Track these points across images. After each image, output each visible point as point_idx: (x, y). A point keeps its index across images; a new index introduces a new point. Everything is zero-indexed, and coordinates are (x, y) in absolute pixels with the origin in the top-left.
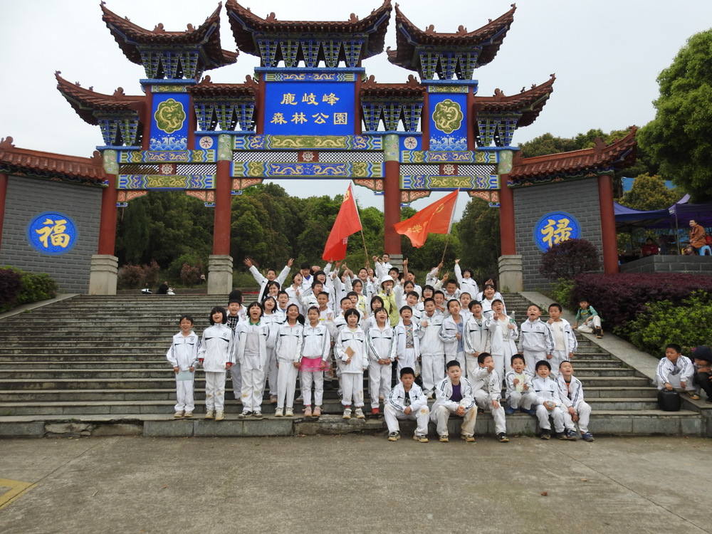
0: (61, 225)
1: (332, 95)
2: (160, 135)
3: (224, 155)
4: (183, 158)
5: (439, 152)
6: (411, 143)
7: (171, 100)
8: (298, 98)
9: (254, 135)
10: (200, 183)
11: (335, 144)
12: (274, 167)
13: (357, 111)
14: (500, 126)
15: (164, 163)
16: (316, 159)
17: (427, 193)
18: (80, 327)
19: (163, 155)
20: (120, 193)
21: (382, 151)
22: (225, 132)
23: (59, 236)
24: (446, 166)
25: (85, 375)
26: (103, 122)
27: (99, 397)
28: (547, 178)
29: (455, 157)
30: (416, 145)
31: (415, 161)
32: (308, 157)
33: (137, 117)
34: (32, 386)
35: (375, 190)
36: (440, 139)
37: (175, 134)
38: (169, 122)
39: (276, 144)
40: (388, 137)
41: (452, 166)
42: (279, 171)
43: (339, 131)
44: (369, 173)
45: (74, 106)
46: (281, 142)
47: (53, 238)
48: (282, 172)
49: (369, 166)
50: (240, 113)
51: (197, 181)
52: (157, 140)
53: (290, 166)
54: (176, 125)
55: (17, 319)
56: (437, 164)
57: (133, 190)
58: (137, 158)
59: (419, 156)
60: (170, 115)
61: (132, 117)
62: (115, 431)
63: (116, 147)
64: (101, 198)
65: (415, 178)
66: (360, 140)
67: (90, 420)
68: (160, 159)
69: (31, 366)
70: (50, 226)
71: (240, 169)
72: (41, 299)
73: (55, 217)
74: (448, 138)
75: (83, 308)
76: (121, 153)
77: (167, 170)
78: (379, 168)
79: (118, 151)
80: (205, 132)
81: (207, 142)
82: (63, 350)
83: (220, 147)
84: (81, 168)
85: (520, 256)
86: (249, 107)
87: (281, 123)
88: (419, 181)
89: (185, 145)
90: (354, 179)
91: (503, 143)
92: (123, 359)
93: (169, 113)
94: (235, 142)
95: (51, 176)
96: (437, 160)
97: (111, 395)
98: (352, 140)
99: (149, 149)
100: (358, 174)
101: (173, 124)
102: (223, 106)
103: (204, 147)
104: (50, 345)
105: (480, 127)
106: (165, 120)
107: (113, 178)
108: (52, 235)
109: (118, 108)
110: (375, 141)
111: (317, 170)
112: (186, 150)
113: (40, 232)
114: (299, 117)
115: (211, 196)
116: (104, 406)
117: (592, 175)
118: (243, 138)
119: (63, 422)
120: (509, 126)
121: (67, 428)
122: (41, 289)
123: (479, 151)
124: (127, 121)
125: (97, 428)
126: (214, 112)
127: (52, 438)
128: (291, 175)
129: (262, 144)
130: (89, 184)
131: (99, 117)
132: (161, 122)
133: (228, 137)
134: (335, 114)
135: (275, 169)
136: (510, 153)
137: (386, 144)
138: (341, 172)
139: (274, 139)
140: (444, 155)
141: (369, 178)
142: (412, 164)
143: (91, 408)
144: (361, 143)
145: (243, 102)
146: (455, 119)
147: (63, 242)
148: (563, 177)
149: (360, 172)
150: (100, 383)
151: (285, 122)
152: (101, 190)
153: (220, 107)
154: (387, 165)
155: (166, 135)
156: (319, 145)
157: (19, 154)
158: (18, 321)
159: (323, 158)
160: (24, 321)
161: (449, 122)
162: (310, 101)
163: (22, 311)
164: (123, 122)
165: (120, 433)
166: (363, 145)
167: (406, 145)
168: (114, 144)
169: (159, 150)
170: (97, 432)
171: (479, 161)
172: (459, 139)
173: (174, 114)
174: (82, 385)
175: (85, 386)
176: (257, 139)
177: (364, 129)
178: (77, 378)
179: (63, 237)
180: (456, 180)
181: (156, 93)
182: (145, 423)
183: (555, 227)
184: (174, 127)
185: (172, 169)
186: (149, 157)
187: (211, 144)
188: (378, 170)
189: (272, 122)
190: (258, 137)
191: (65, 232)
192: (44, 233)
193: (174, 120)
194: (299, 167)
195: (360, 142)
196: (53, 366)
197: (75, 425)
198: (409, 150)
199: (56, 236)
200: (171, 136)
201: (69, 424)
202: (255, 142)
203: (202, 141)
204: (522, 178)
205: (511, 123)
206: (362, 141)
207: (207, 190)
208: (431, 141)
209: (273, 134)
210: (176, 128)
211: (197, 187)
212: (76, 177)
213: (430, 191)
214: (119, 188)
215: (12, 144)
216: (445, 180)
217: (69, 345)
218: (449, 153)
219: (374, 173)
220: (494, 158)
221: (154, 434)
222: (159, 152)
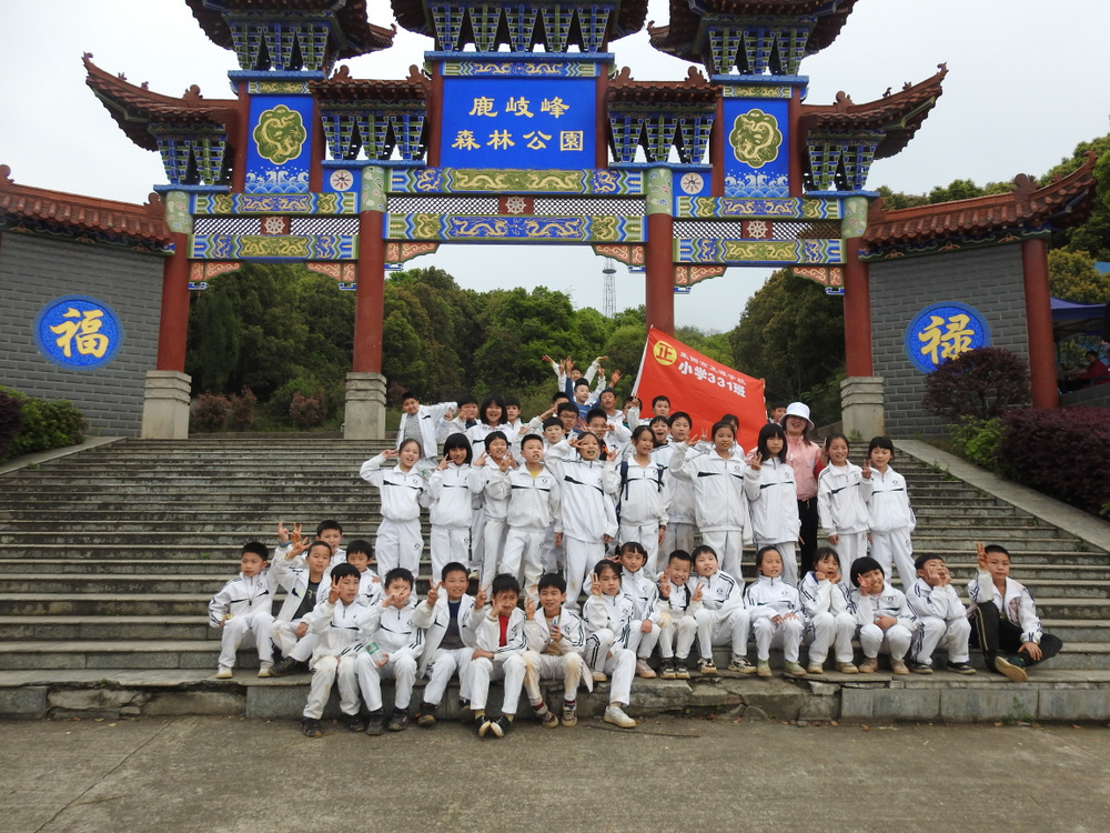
0: (93, 320)
1: (557, 101)
2: (263, 167)
3: (372, 202)
4: (301, 207)
5: (741, 199)
6: (693, 184)
7: (281, 108)
8: (499, 105)
9: (423, 168)
10: (331, 249)
11: (562, 185)
12: (457, 223)
13: (601, 128)
14: (847, 155)
15: (270, 216)
16: (529, 210)
17: (720, 269)
18: (125, 495)
19: (267, 201)
20: (195, 265)
21: (643, 197)
22: (374, 162)
23: (90, 338)
24: (752, 224)
25: (131, 588)
26: (165, 144)
27: (156, 632)
28: (930, 243)
29: (769, 208)
30: (700, 187)
31: (699, 214)
32: (516, 207)
33: (223, 136)
34: (29, 608)
35: (630, 264)
36: (743, 178)
37: (288, 166)
38: (279, 145)
39: (462, 184)
40: (654, 172)
41: (763, 224)
42: (467, 229)
43: (569, 162)
44: (620, 235)
45: (115, 114)
46: (470, 180)
47: (79, 341)
48: (471, 232)
49: (620, 222)
50: (401, 129)
51: (325, 246)
52: (257, 176)
53: (485, 222)
54: (290, 149)
55: (14, 479)
56: (736, 220)
57: (217, 261)
58: (223, 207)
59: (706, 206)
60: (278, 133)
61: (214, 135)
62: (188, 706)
63: (187, 187)
64: (161, 275)
65: (700, 243)
66: (605, 177)
67: (138, 683)
68: (263, 207)
69: (30, 568)
70: (74, 320)
71: (399, 226)
72: (56, 445)
73: (84, 305)
74: (756, 175)
75: (130, 460)
76: (197, 198)
77: (276, 226)
78: (638, 226)
79: (192, 194)
80: (340, 162)
81: (342, 179)
82: (92, 537)
83: (366, 188)
84: (128, 222)
85: (880, 380)
86: (414, 119)
87: (469, 148)
88: (707, 249)
89: (306, 184)
90: (594, 244)
91: (850, 183)
92: (203, 554)
93: (278, 129)
94: (391, 180)
95: (76, 235)
96: (737, 213)
97: (180, 630)
98: (591, 177)
99: (243, 191)
100: (602, 237)
101: (285, 148)
102: (371, 117)
103: (338, 188)
104: (68, 527)
105: (813, 157)
106: (271, 142)
107: (182, 240)
108: (77, 337)
109: (191, 118)
110: (630, 179)
111: (532, 228)
112: (307, 192)
113: (57, 330)
114: (501, 138)
115: (349, 273)
116: (167, 652)
117: (1011, 238)
118: (405, 173)
119: (84, 687)
120: (863, 155)
121: (94, 699)
122: (58, 428)
123: (810, 198)
124: (207, 142)
125: (153, 699)
126: (356, 128)
127: (62, 719)
128: (487, 238)
129: (437, 183)
130: (142, 249)
131: (159, 134)
132: (263, 145)
133: (380, 171)
134: (562, 133)
135: (459, 227)
136: (864, 202)
137: (650, 185)
138: (572, 232)
139: (458, 175)
140: (749, 205)
141: (620, 244)
142: (694, 220)
143: (141, 657)
144: (607, 182)
145: (405, 110)
146: (769, 143)
147: (96, 348)
148: (960, 242)
149: (605, 233)
150: (160, 603)
151: (477, 146)
152: (163, 260)
153: (365, 119)
154: (651, 221)
155: (272, 167)
156: (534, 185)
157: (22, 195)
158: (14, 483)
159: (541, 207)
160: (26, 482)
161: (757, 148)
162: (518, 111)
163: (23, 464)
164: (200, 144)
165: (199, 710)
166: (611, 186)
167: (684, 187)
168: (184, 182)
169: (260, 192)
170: (153, 707)
171: (809, 215)
172: (775, 178)
173: (286, 131)
174: (124, 608)
175: (130, 608)
176: (429, 175)
177: (611, 159)
178: (116, 592)
179: (98, 340)
180: (771, 248)
181: (255, 95)
182: (249, 691)
183: (944, 329)
184: (287, 153)
185: (283, 225)
186: (244, 204)
187: (350, 184)
188: (636, 229)
189: (454, 146)
190: (430, 171)
191: (101, 331)
192: (64, 333)
193: (287, 142)
194: (500, 224)
195: (606, 180)
196: (72, 569)
197: (108, 694)
198: (690, 195)
199: (85, 338)
200: (281, 169)
201: (97, 692)
202: (425, 181)
203: (334, 176)
204: (886, 243)
205: (867, 150)
206: (609, 179)
207: (342, 262)
208: (726, 180)
209: (457, 166)
210: (290, 156)
211: (326, 256)
212: (120, 237)
213: (725, 265)
214: (193, 257)
215: (9, 178)
216: (751, 247)
217: (104, 528)
218: (758, 201)
219: (628, 235)
220: (834, 210)
221: (268, 713)
222: (260, 196)
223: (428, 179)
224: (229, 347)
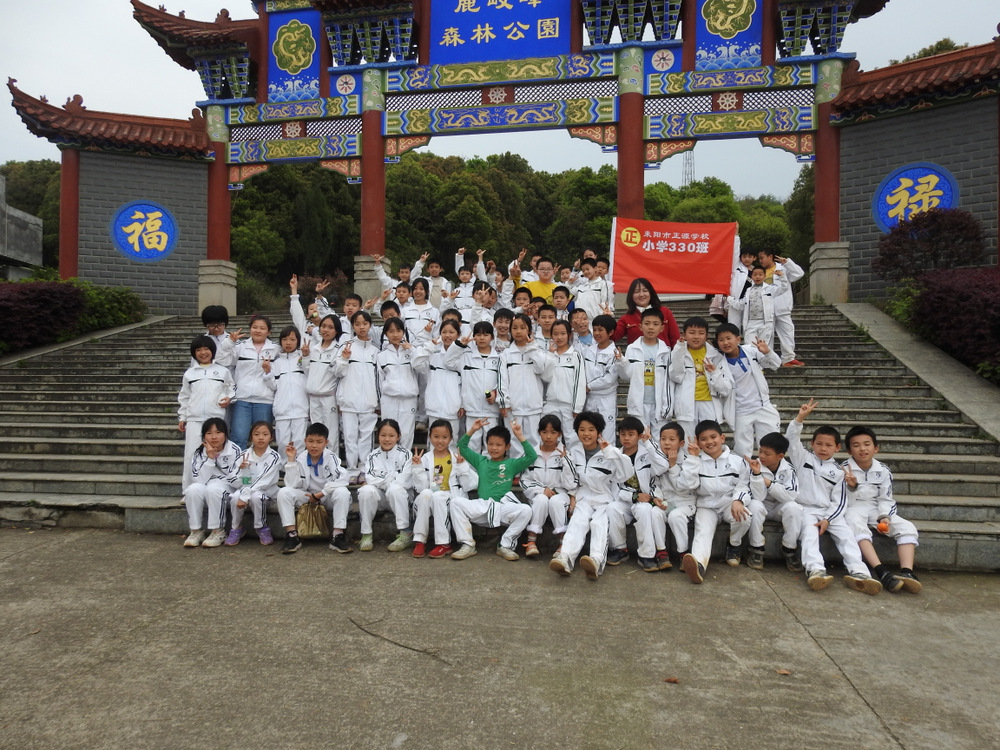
0: (154, 219)
2: (281, 78)
3: (370, 104)
4: (315, 111)
5: (712, 72)
6: (663, 61)
7: (294, 23)
9: (414, 67)
10: (339, 148)
11: (539, 72)
12: (445, 116)
13: (575, 13)
14: (821, 17)
15: (289, 121)
16: (510, 98)
17: (690, 143)
18: (143, 363)
19: (286, 108)
20: (232, 169)
21: (615, 78)
22: (371, 65)
23: (154, 235)
24: (722, 96)
25: (99, 434)
26: (201, 65)
27: (93, 467)
28: (901, 103)
29: (739, 79)
30: (671, 63)
31: (670, 90)
32: (497, 97)
33: (246, 53)
34: (21, 448)
35: (603, 144)
36: (714, 50)
37: (301, 76)
38: (294, 57)
39: (448, 79)
40: (625, 52)
41: (733, 95)
42: (454, 121)
43: (546, 49)
44: (593, 116)
45: (161, 43)
46: (456, 75)
47: (145, 238)
48: (457, 124)
49: (593, 104)
50: (393, 33)
51: (334, 145)
52: (277, 86)
53: (469, 113)
54: (303, 60)
55: (76, 350)
56: (706, 94)
57: (249, 164)
58: (251, 116)
59: (676, 81)
60: (293, 46)
61: (239, 52)
62: (87, 522)
63: (221, 101)
64: (206, 178)
65: (669, 119)
66: (579, 61)
67: (52, 503)
68: (283, 114)
69: (40, 419)
70: (140, 221)
71: (395, 123)
72: (118, 323)
73: (147, 208)
74: (728, 46)
75: (168, 335)
76: (230, 110)
77: (293, 130)
78: (610, 106)
79: (226, 107)
80: (344, 67)
81: (347, 83)
82: (97, 395)
83: (366, 90)
84: (176, 135)
85: (846, 244)
86: (404, 22)
87: (455, 45)
88: (676, 125)
89: (317, 90)
90: (570, 127)
91: (828, 45)
92: (166, 409)
93: (292, 43)
94: (388, 80)
95: (136, 150)
96: (707, 86)
97: (110, 466)
98: (566, 62)
99: (267, 101)
100: (576, 120)
101: (299, 59)
102: (367, 24)
103: (343, 92)
104: (87, 388)
105: (785, 22)
106: (287, 54)
107: (220, 148)
108: (143, 235)
109: (217, 39)
110: (603, 61)
111: (512, 116)
112: (318, 98)
113: (128, 230)
114: (483, 32)
115: (355, 168)
116: (86, 482)
117: (987, 92)
118: (398, 73)
119: (19, 505)
120: (837, 15)
121: (25, 514)
123: (782, 65)
124: (233, 60)
125: (64, 515)
126: (355, 35)
127: (5, 527)
128: (471, 128)
129: (426, 80)
130: (188, 158)
131: (197, 57)
132: (282, 58)
133: (377, 73)
134: (540, 21)
135: (447, 120)
136: (838, 65)
137: (621, 66)
138: (548, 117)
139: (445, 71)
140: (719, 77)
141: (593, 125)
142: (665, 96)
143: (70, 485)
144: (581, 66)
145: (395, 14)
146: (742, 12)
147: (159, 243)
148: (933, 100)
149: (579, 114)
150: (108, 446)
151: (462, 42)
152: (207, 166)
153: (362, 26)
154: (623, 100)
155: (289, 77)
156: (513, 75)
157: (92, 119)
158: (76, 354)
159: (523, 95)
160: (84, 353)
161: (730, 18)
162: (499, 4)
163: (87, 339)
164: (229, 62)
166: (585, 70)
167: (655, 64)
168: (219, 97)
169: (281, 101)
170: (65, 521)
171: (781, 83)
172: (747, 47)
173: (299, 43)
174: (84, 449)
175: (87, 449)
176: (420, 73)
177: (586, 41)
178: (89, 438)
179: (159, 237)
180: (740, 119)
181: (271, 13)
182: (126, 511)
183: (912, 191)
184: (301, 64)
185: (300, 129)
186: (268, 112)
187: (353, 87)
188: (608, 110)
189: (441, 43)
190: (421, 69)
191: (161, 229)
192: (133, 232)
193: (300, 53)
194: (483, 114)
195: (580, 64)
196: (69, 419)
197: (35, 511)
198: (661, 72)
199: (149, 236)
200: (296, 79)
201: (27, 509)
202: (416, 80)
203: (340, 81)
204: (854, 106)
205: (842, 9)
206: (583, 63)
207: (349, 159)
208: (698, 54)
209: (444, 63)
210: (303, 66)
211: (335, 154)
212: (169, 149)
213: (695, 139)
214: (230, 162)
215: (82, 105)
216: (720, 120)
217: (112, 388)
218: (729, 72)
219: (601, 116)
220: (808, 75)
221: (140, 528)
222: (280, 104)
223: (419, 77)
224: (324, 235)
